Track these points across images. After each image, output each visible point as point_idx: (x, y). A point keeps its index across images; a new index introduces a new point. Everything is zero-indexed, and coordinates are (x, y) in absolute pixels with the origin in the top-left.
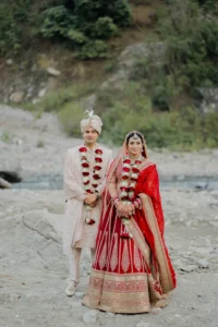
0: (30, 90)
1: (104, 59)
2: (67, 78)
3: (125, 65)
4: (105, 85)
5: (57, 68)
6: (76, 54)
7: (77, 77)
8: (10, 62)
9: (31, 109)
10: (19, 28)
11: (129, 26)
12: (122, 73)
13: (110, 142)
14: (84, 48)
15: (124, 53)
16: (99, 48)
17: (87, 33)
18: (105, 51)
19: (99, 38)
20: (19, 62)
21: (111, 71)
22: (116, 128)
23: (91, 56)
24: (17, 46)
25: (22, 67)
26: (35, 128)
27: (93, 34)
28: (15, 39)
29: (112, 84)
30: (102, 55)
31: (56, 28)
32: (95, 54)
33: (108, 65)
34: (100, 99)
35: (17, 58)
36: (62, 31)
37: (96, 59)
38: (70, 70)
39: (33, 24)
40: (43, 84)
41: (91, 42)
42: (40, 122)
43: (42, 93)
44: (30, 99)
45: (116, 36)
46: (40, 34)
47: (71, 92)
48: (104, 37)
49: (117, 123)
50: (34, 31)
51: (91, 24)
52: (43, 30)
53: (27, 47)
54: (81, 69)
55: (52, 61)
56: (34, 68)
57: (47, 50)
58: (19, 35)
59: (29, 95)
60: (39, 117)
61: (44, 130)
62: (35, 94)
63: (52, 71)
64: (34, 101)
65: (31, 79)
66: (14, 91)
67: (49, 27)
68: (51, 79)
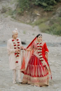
0: (32, 19)
1: (52, 11)
2: (42, 16)
3: (58, 13)
4: (52, 18)
5: (40, 13)
6: (45, 9)
7: (45, 16)
8: (27, 12)
9: (31, 25)
10: (29, 3)
11: (59, 2)
12: (57, 15)
13: (53, 34)
14: (47, 8)
15: (58, 9)
16: (51, 8)
18: (53, 8)
19: (51, 5)
20: (29, 12)
21: (54, 14)
22: (54, 30)
23: (48, 10)
24: (28, 7)
25: (30, 13)
26: (32, 30)
27: (49, 4)
28: (28, 5)
29: (54, 18)
30: (52, 10)
31: (39, 2)
32: (50, 10)
33: (53, 12)
34: (51, 22)
35: (29, 10)
36: (41, 3)
37: (50, 11)
38: (43, 14)
39: (33, 1)
40: (35, 18)
41: (49, 6)
43: (35, 20)
44: (32, 22)
45: (56, 4)
47: (43, 20)
49: (55, 29)
50: (33, 3)
51: (49, 1)
52: (36, 3)
53: (32, 7)
54: (46, 14)
55: (38, 11)
56: (33, 14)
57: (37, 9)
58: (29, 4)
59: (32, 21)
60: (34, 27)
61: (35, 31)
62: (33, 21)
63: (38, 14)
64: (33, 23)
65: (32, 17)
67: (37, 2)
68: (37, 16)
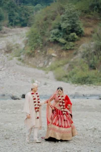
0: (46, 62)
1: (73, 49)
2: (59, 57)
3: (80, 52)
4: (72, 60)
5: (56, 53)
6: (62, 48)
7: (63, 57)
8: (39, 51)
9: (44, 70)
10: (42, 38)
11: (83, 36)
12: (79, 55)
13: (71, 82)
14: (65, 45)
15: (80, 47)
16: (71, 45)
17: (67, 39)
18: (74, 46)
19: (71, 41)
20: (42, 51)
21: (75, 54)
22: (74, 77)
23: (68, 48)
24: (41, 45)
25: (43, 53)
26: (45, 77)
27: (69, 40)
28: (41, 42)
29: (75, 59)
30: (72, 48)
31: (55, 38)
32: (70, 47)
33: (75, 52)
34: (70, 65)
35: (41, 49)
36: (57, 39)
37: (70, 49)
38: (60, 54)
39: (47, 37)
40: (50, 60)
41: (68, 43)
42: (47, 75)
43: (50, 63)
44: (46, 66)
45: (78, 40)
46: (49, 41)
47: (61, 63)
48: (73, 41)
49: (75, 75)
50: (47, 39)
51: (68, 36)
52: (50, 39)
53: (45, 45)
54: (64, 53)
55: (54, 51)
56: (47, 54)
57: (52, 47)
58: (42, 40)
59: (46, 64)
60: (47, 73)
61: (48, 78)
62: (48, 64)
63: (53, 55)
64: (47, 67)
65: (46, 58)
66: (40, 63)
67: (52, 37)
68: (53, 58)
